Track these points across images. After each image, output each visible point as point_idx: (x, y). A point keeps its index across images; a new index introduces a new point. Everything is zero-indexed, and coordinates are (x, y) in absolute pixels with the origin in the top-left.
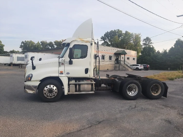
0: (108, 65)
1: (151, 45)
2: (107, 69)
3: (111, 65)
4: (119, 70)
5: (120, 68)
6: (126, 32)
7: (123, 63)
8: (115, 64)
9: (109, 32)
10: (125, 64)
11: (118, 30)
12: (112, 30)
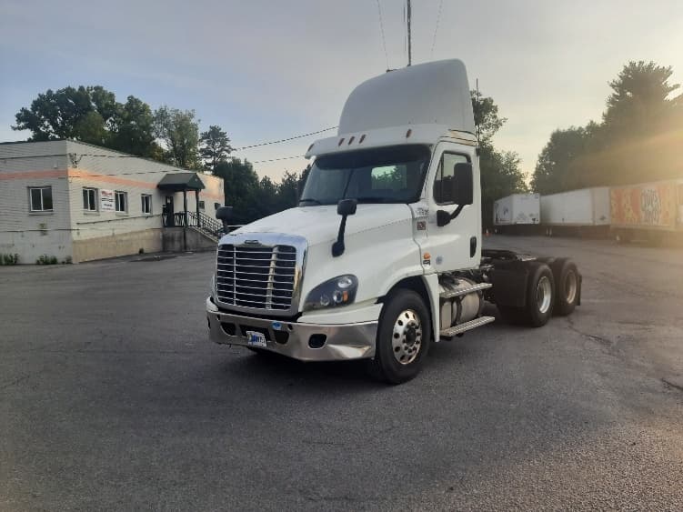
0: (142, 232)
1: (228, 155)
2: (137, 252)
3: (152, 234)
4: (184, 250)
5: (188, 242)
6: (132, 101)
7: (195, 223)
8: (165, 226)
9: (55, 92)
10: (199, 226)
11: (97, 88)
12: (69, 88)
